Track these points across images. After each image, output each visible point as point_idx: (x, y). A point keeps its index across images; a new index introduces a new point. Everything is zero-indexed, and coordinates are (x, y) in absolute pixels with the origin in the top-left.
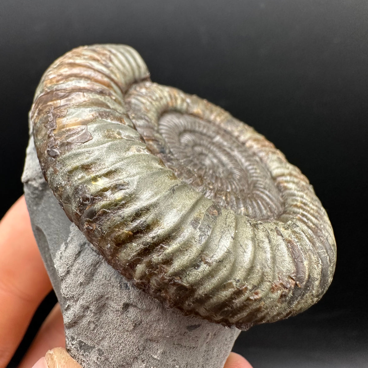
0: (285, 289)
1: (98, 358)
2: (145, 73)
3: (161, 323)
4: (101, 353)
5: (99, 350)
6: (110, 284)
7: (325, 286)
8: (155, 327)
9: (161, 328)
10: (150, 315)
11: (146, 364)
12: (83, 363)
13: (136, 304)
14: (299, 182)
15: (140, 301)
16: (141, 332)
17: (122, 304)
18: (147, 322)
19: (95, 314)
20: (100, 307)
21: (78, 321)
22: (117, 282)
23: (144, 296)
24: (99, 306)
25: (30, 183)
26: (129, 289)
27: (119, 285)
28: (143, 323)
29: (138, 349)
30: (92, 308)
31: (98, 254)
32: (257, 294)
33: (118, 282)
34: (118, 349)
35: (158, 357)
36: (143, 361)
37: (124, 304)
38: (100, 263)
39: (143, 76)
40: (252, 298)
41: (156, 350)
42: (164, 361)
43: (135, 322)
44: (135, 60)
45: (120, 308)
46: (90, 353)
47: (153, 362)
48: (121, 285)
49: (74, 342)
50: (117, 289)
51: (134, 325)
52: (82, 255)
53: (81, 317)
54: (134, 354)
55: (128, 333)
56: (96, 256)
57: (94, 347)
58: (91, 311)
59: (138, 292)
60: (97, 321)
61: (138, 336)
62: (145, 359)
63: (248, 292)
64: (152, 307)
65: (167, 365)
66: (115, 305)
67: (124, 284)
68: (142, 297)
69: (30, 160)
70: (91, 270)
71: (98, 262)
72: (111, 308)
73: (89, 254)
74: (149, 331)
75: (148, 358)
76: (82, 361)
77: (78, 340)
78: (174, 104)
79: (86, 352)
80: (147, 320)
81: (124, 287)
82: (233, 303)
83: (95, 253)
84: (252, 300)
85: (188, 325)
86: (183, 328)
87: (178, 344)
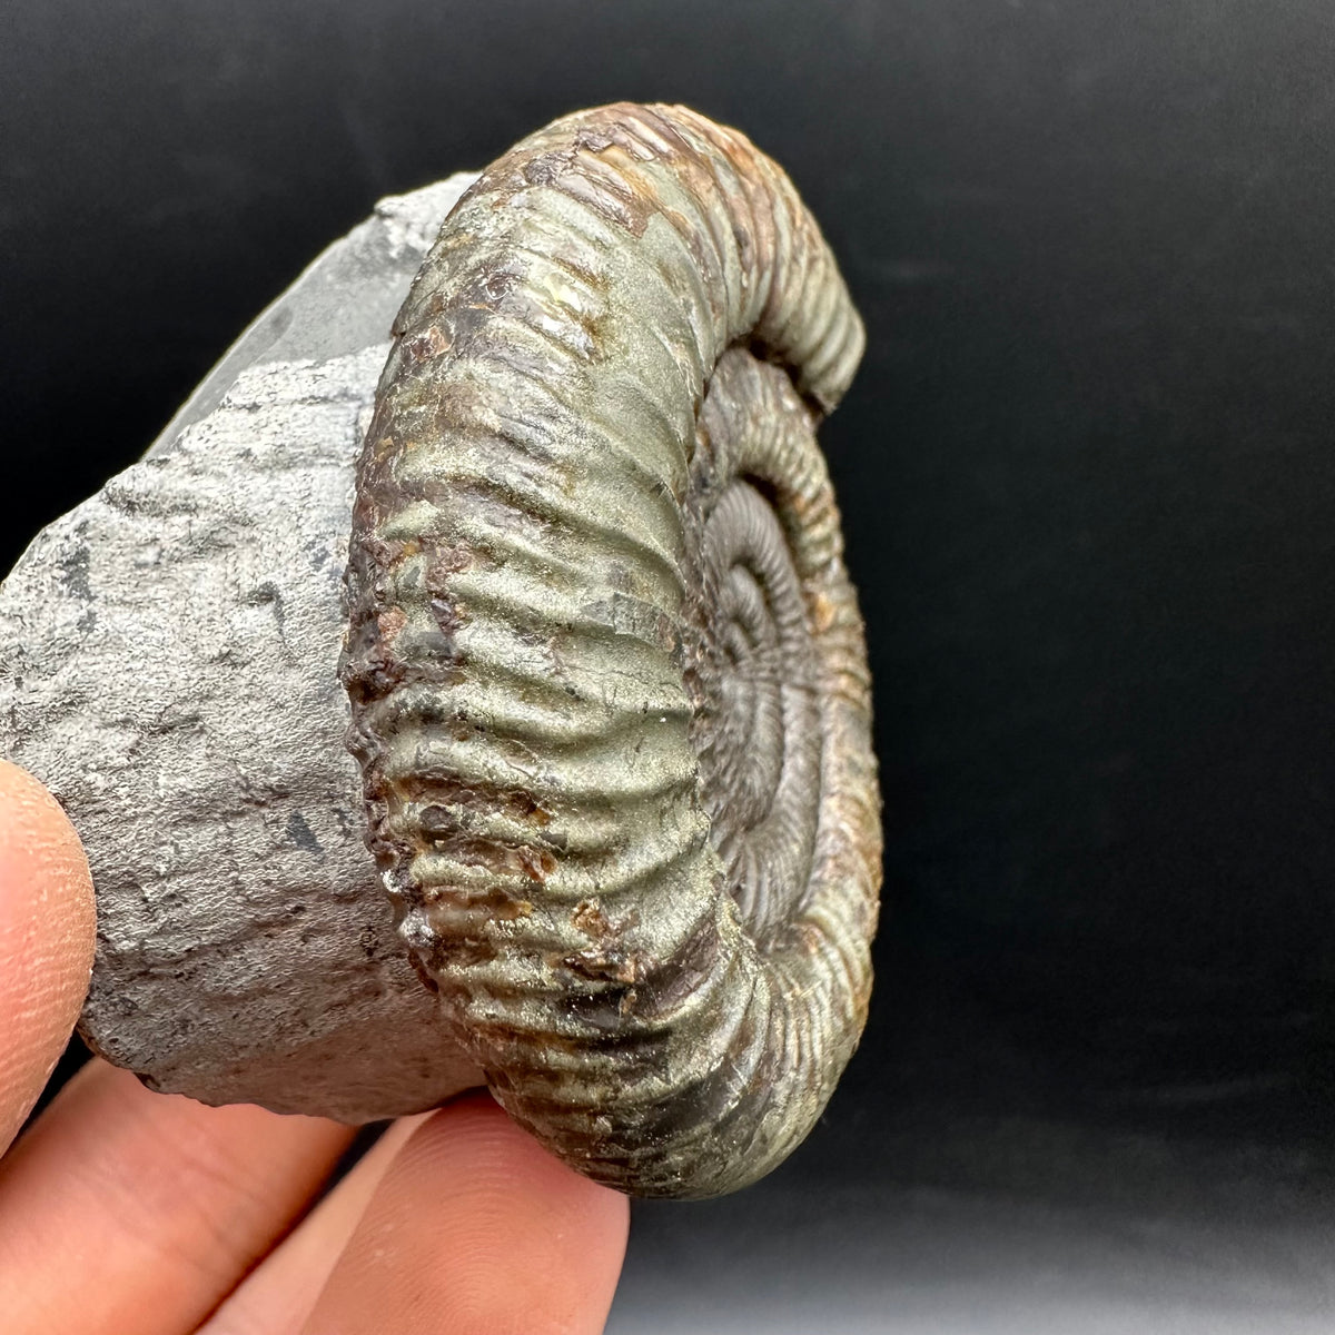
0: (601, 953)
1: (69, 624)
2: (828, 395)
3: (274, 721)
4: (87, 623)
5: (91, 615)
6: (295, 518)
7: (653, 1139)
8: (252, 711)
9: (259, 731)
10: (279, 673)
11: (128, 768)
12: (34, 592)
13: (289, 614)
14: (846, 993)
15: (303, 618)
16: (217, 687)
17: (262, 580)
18: (255, 681)
19: (190, 539)
20: (214, 542)
21: (142, 510)
22: (317, 528)
23: (325, 617)
24: (215, 536)
25: (388, 223)
26: (318, 570)
27: (311, 539)
28: (245, 671)
29: (161, 714)
30: (201, 523)
31: (355, 439)
32: (546, 864)
33: (317, 532)
34: (127, 662)
35: (166, 787)
36: (133, 751)
37: (267, 585)
38: (333, 461)
39: (819, 393)
41: (184, 768)
42: (162, 814)
43: (234, 650)
44: (844, 348)
45: (248, 584)
46: (70, 596)
47: (144, 784)
48: (313, 543)
49: (75, 539)
50: (299, 542)
51: (225, 650)
52: (322, 408)
53: (156, 511)
54: (142, 710)
55: (190, 656)
56: (346, 439)
57: (91, 599)
58: (190, 523)
59: (328, 595)
61: (198, 687)
62: (140, 755)
63: (539, 830)
64: (305, 661)
65: (157, 834)
66: (249, 570)
67: (323, 549)
68: (317, 616)
69: (444, 191)
70: (302, 453)
71: (333, 457)
72: (230, 570)
73: (337, 423)
74: (230, 708)
75: (149, 760)
76: (36, 588)
77: (87, 544)
78: (805, 521)
79: (66, 585)
80: (260, 677)
81: (314, 554)
83: (350, 432)
85: (304, 813)
86: (290, 802)
87: (230, 833)
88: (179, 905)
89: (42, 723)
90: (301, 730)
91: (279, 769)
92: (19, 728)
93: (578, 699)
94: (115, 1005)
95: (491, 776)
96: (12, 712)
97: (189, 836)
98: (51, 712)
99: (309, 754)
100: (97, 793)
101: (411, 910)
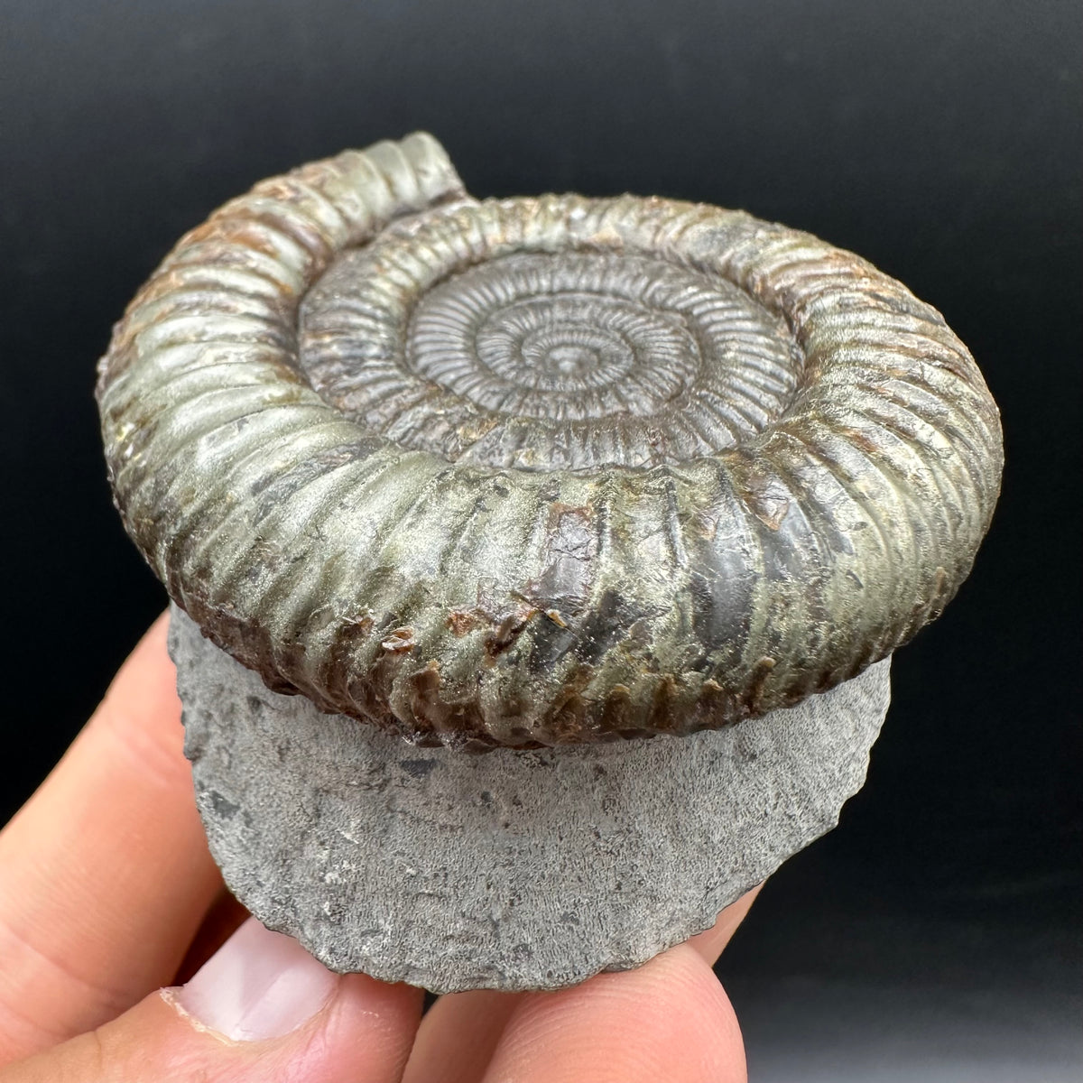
0: (493, 625)
1: (243, 831)
3: (325, 745)
4: (248, 820)
5: (245, 814)
8: (317, 755)
9: (329, 758)
10: (298, 723)
11: (331, 853)
13: (264, 697)
16: (298, 767)
17: (245, 698)
18: (298, 742)
19: (224, 729)
20: (226, 713)
21: (201, 746)
24: (224, 711)
28: (292, 743)
29: (304, 812)
30: (216, 715)
32: (403, 635)
35: (353, 836)
36: (322, 844)
37: (249, 699)
40: (388, 645)
41: (346, 818)
42: (371, 850)
43: (278, 743)
45: (247, 709)
46: (231, 819)
47: (346, 849)
49: (205, 795)
51: (277, 748)
53: (205, 738)
54: (298, 822)
55: (278, 771)
57: (238, 807)
58: (215, 722)
60: (231, 746)
61: (296, 779)
62: (327, 840)
63: (374, 630)
64: (293, 704)
65: (384, 861)
66: (243, 705)
74: (313, 767)
75: (333, 837)
77: (210, 789)
79: (225, 818)
82: (352, 660)
84: (390, 652)
85: (402, 758)
86: (390, 764)
87: (404, 812)
88: (446, 875)
89: (287, 886)
90: (336, 730)
91: (357, 760)
92: (284, 902)
93: (302, 558)
94: (517, 958)
95: (327, 644)
96: (273, 901)
97: (395, 840)
98: (284, 876)
99: (354, 735)
100: (340, 882)
101: (437, 737)
